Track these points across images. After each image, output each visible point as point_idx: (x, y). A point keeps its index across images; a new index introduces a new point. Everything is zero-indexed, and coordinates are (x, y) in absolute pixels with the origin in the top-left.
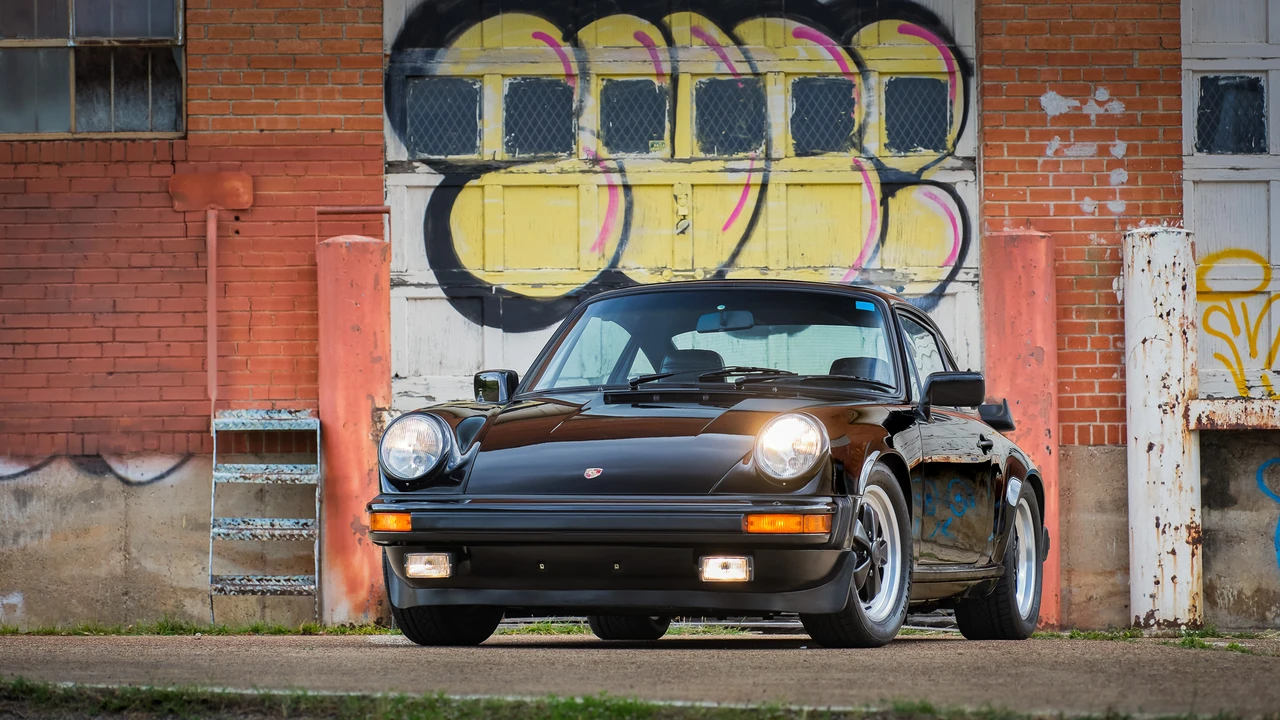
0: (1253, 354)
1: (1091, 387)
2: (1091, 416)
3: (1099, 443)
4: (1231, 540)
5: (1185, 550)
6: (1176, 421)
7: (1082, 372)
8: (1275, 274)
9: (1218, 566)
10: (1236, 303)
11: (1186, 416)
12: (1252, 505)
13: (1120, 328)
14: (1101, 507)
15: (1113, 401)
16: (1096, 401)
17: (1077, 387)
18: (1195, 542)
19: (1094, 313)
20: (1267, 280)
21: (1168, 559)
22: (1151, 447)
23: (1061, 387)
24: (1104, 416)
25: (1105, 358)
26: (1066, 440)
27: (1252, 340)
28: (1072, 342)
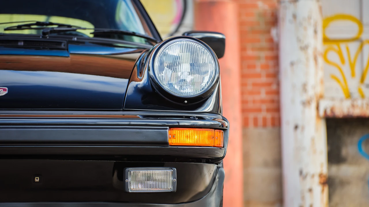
0: (353, 75)
1: (259, 93)
2: (259, 110)
3: (265, 125)
4: (343, 183)
5: (318, 189)
6: (311, 111)
7: (255, 85)
8: (365, 29)
9: (336, 199)
10: (343, 46)
11: (318, 108)
12: (355, 162)
13: (276, 59)
14: (266, 164)
15: (272, 101)
16: (263, 102)
17: (251, 93)
18: (324, 184)
19: (261, 49)
20: (361, 31)
21: (307, 195)
22: (296, 127)
23: (242, 93)
24: (268, 110)
25: (268, 76)
26: (245, 124)
27: (352, 66)
28: (249, 67)
